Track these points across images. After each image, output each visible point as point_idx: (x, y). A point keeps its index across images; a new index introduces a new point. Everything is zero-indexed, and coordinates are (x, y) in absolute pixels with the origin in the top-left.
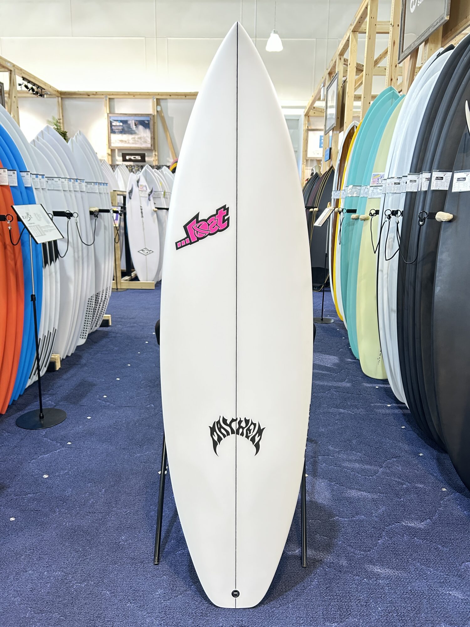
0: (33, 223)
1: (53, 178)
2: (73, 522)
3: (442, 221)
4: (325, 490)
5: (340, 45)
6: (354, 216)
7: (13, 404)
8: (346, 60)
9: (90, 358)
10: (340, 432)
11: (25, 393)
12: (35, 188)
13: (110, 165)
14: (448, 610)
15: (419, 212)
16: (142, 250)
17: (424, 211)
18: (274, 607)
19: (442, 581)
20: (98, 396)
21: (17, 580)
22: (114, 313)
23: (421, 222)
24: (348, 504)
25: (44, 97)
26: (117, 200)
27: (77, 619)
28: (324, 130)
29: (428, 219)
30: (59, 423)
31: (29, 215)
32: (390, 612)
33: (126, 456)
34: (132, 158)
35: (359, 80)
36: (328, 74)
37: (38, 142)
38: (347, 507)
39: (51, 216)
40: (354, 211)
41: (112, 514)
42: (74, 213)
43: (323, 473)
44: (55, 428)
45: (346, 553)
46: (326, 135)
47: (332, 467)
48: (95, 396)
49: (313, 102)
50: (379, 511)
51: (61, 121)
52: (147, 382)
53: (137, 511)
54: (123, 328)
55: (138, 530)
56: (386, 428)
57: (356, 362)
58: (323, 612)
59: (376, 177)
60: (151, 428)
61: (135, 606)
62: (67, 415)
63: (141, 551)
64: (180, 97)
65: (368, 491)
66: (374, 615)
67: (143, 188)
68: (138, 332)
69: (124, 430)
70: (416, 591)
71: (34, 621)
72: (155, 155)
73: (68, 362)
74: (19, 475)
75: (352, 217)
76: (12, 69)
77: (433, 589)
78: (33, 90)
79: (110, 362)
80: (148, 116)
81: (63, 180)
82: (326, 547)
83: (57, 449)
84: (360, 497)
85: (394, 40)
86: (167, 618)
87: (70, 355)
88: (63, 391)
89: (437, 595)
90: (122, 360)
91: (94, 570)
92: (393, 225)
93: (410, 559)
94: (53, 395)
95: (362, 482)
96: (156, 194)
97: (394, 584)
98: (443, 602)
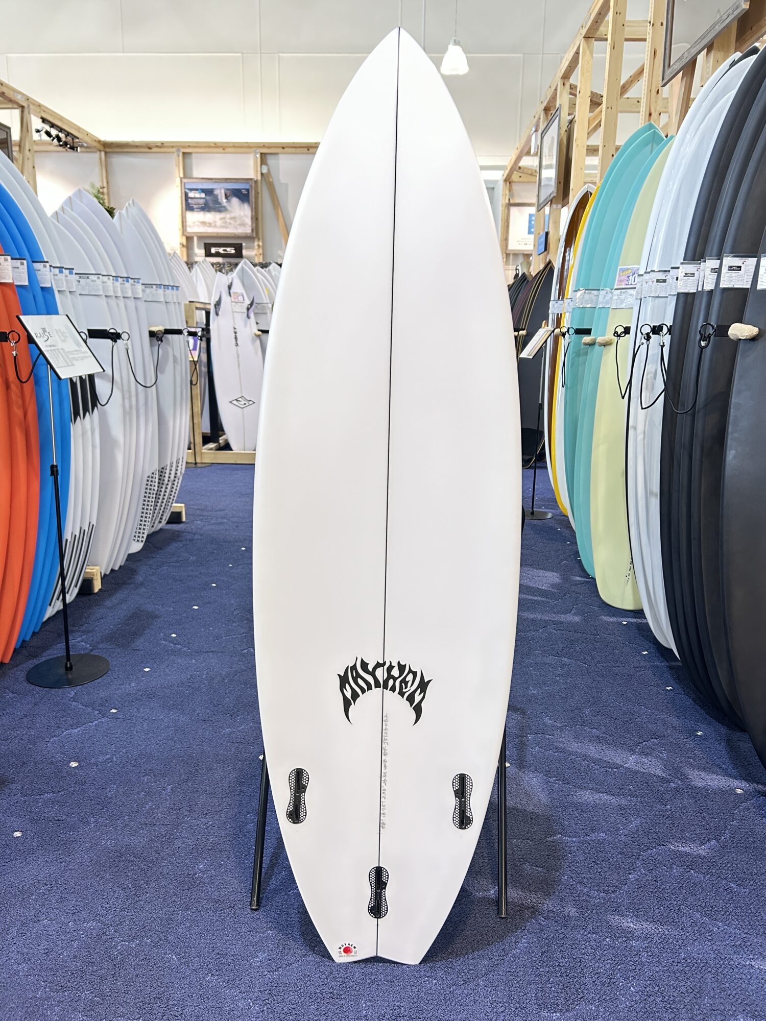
0: (53, 346)
1: (88, 276)
2: (118, 839)
3: (740, 339)
4: (540, 790)
5: (564, 61)
6: (586, 339)
7: (23, 647)
8: (573, 88)
9: (151, 573)
10: (563, 695)
11: (43, 630)
12: (58, 291)
13: (185, 263)
14: (748, 992)
15: (700, 325)
16: (236, 400)
17: (708, 322)
18: (454, 985)
19: (738, 943)
20: (162, 634)
21: (23, 934)
22: (191, 502)
23: (703, 341)
24: (579, 814)
25: (77, 150)
26: (196, 318)
27: (122, 1001)
28: (536, 205)
29: (715, 336)
30: (98, 679)
31: (46, 331)
32: (650, 995)
33: (207, 732)
34: (221, 250)
35: (595, 118)
36: (544, 110)
37: (65, 216)
38: (576, 819)
39: (84, 337)
40: (588, 332)
41: (183, 826)
42: (123, 333)
43: (536, 762)
44: (91, 686)
45: (574, 895)
46: (539, 211)
47: (550, 752)
48: (158, 634)
49: (519, 158)
50: (629, 826)
51: (105, 190)
52: (244, 612)
53: (225, 823)
54: (204, 526)
55: (226, 853)
56: (640, 689)
57: (589, 582)
58: (536, 994)
59: (624, 273)
60: (249, 687)
61: (219, 980)
62: (111, 665)
63: (231, 889)
64: (298, 150)
65: (612, 793)
66: (623, 999)
67: (238, 297)
68: (230, 532)
69: (204, 690)
70: (695, 961)
71: (50, 1003)
72: (259, 246)
73: (114, 579)
74: (31, 763)
75: (585, 342)
76: (25, 104)
77: (723, 957)
78: (59, 140)
79: (182, 580)
80: (246, 181)
81: (105, 279)
82: (541, 885)
83: (94, 720)
84: (598, 802)
85: (655, 49)
86: (274, 1001)
87: (117, 568)
88: (105, 626)
89: (730, 967)
90: (203, 577)
91: (152, 919)
92: (654, 350)
93: (683, 907)
94: (89, 632)
95: (602, 778)
96: (259, 307)
97: (657, 947)
98: (741, 979)
